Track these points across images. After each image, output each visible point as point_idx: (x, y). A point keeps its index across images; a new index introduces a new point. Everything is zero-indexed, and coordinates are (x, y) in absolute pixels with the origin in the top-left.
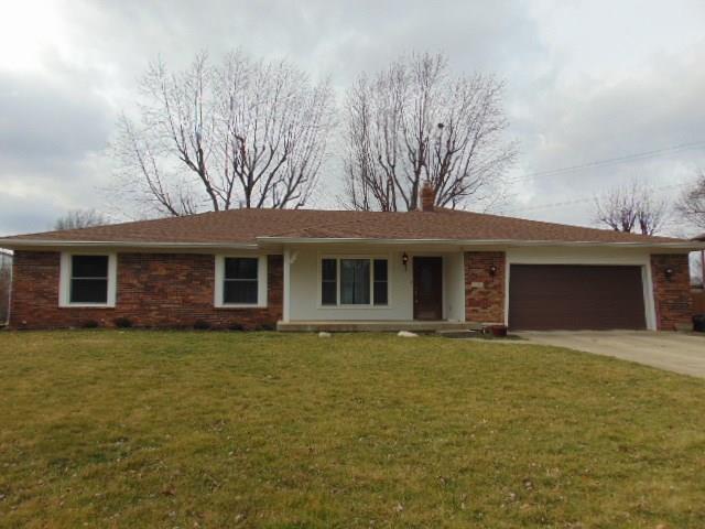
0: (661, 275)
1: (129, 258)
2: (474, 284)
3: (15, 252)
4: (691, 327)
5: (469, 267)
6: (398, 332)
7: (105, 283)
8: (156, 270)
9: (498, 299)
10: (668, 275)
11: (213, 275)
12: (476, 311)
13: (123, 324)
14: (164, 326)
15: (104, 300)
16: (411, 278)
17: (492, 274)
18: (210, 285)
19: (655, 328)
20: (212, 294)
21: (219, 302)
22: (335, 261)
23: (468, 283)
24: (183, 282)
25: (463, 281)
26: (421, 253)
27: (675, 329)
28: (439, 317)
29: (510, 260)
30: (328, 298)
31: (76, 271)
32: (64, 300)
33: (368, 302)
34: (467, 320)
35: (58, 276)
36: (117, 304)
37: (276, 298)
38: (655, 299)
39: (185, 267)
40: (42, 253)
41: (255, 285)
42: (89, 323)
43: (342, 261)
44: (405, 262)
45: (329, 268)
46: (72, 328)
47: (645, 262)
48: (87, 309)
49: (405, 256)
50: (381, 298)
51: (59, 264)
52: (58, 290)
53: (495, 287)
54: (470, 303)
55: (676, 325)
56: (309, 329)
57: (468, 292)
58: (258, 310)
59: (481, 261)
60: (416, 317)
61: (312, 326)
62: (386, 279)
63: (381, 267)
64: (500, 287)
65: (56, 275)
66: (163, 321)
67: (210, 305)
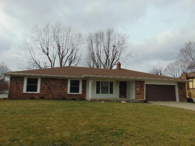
0: (180, 88)
1: (44, 79)
2: (137, 89)
3: (11, 76)
4: (187, 101)
5: (136, 85)
6: (121, 101)
7: (37, 86)
8: (52, 83)
9: (143, 93)
10: (181, 88)
11: (67, 85)
12: (138, 96)
13: (42, 98)
14: (54, 99)
15: (36, 91)
16: (119, 87)
17: (142, 86)
18: (67, 87)
19: (178, 101)
20: (67, 90)
21: (69, 92)
22: (100, 82)
23: (136, 89)
24: (59, 87)
25: (135, 88)
26: (121, 80)
27: (183, 101)
28: (126, 97)
29: (146, 83)
30: (98, 92)
31: (28, 83)
32: (25, 91)
33: (108, 93)
34: (136, 98)
35: (23, 84)
36: (40, 92)
37: (84, 91)
38: (179, 94)
39: (60, 82)
40: (19, 77)
41: (78, 88)
42: (32, 98)
43: (102, 82)
44: (117, 83)
45: (98, 84)
46: (27, 99)
47: (176, 84)
48: (32, 94)
49: (118, 81)
50: (111, 92)
51: (23, 80)
52: (23, 88)
53: (142, 90)
54: (136, 94)
55: (184, 100)
56: (98, 100)
57: (136, 91)
58: (79, 95)
59: (139, 83)
60: (120, 97)
61: (99, 99)
62: (113, 87)
63: (111, 84)
64: (143, 90)
65: (23, 83)
66: (53, 97)
67: (66, 93)
